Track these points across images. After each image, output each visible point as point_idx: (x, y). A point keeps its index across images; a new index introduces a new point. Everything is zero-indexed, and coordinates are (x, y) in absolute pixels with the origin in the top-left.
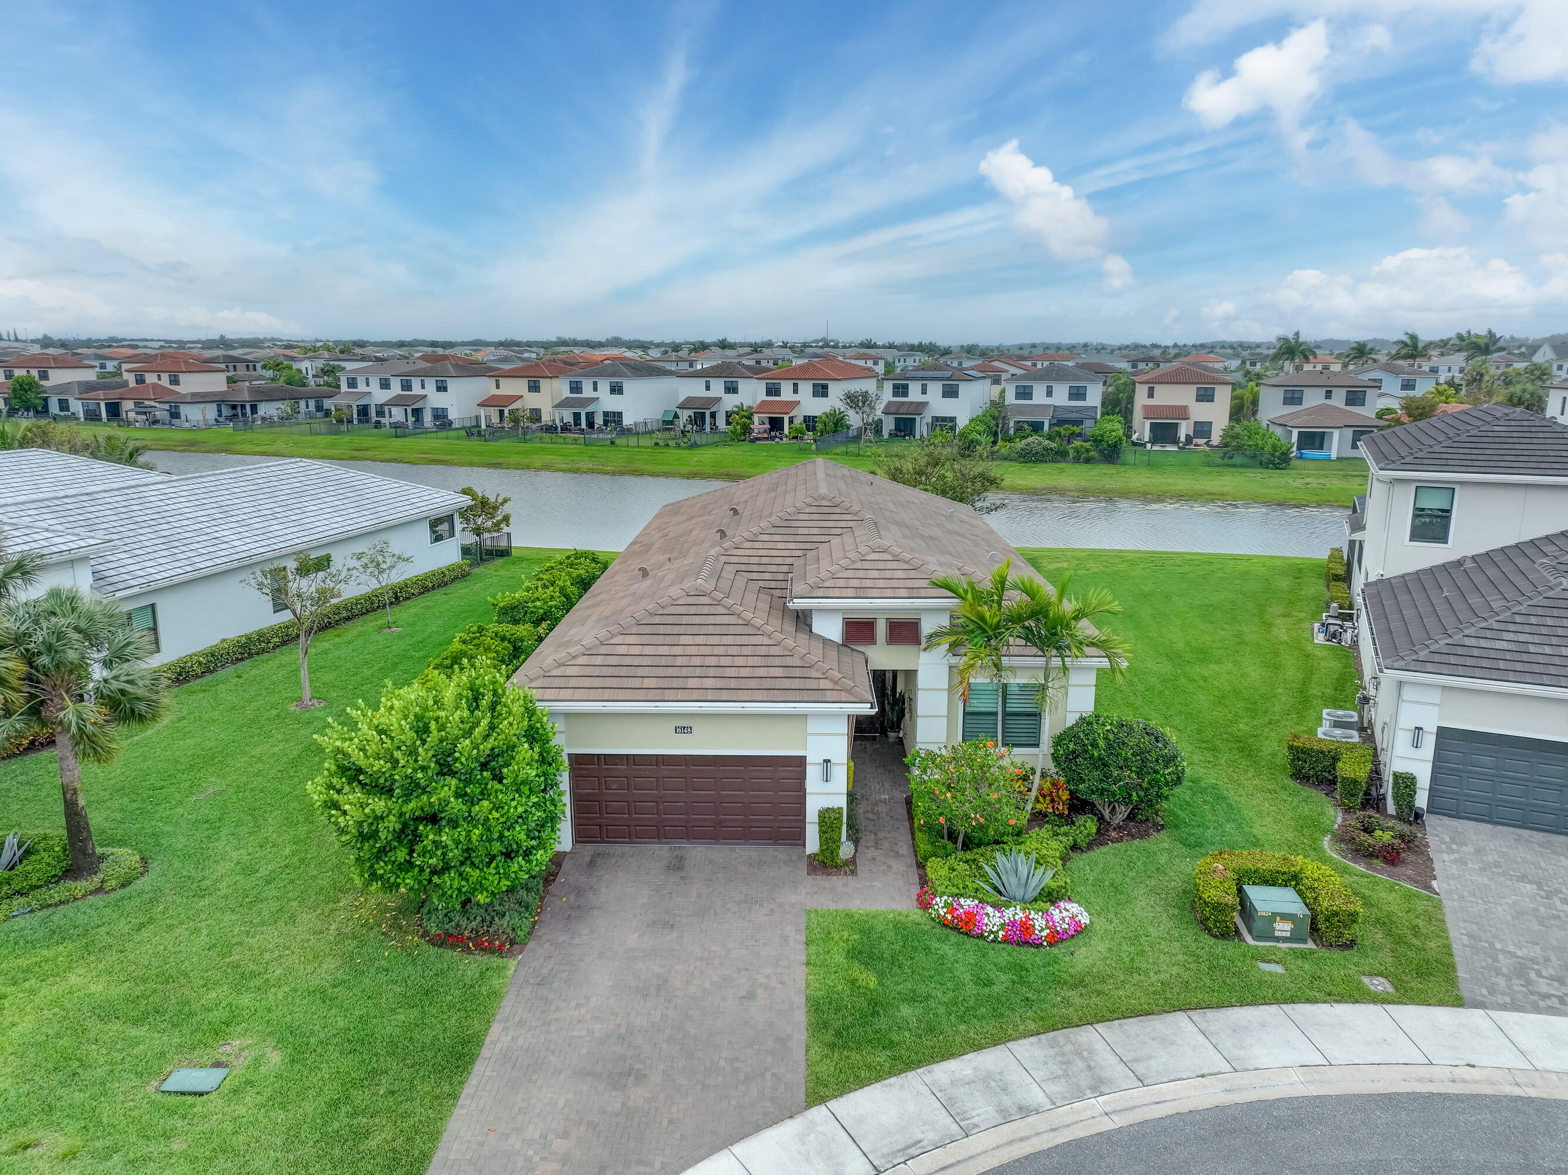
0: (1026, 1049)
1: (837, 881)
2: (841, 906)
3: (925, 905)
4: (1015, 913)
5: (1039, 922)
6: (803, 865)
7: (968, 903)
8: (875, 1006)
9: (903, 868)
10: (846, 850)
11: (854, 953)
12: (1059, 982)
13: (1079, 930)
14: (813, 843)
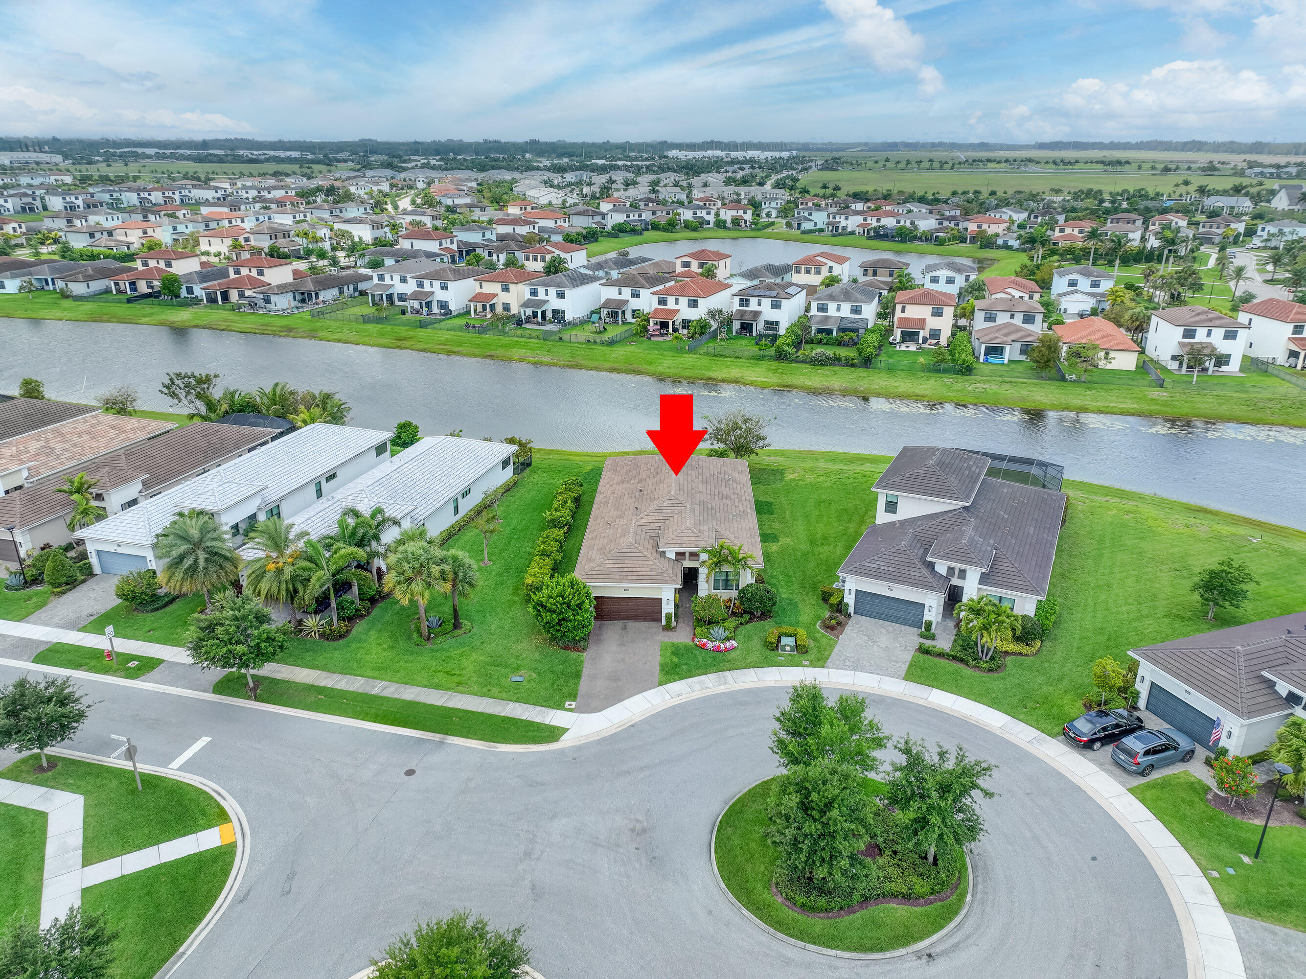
0: (711, 676)
1: (670, 633)
2: (671, 641)
3: (693, 640)
4: (716, 643)
5: (722, 645)
6: (661, 629)
7: (705, 641)
8: (676, 666)
9: (689, 629)
10: (674, 624)
11: (673, 653)
12: (724, 661)
13: (733, 648)
14: (664, 623)
